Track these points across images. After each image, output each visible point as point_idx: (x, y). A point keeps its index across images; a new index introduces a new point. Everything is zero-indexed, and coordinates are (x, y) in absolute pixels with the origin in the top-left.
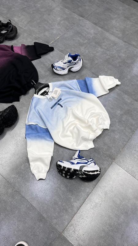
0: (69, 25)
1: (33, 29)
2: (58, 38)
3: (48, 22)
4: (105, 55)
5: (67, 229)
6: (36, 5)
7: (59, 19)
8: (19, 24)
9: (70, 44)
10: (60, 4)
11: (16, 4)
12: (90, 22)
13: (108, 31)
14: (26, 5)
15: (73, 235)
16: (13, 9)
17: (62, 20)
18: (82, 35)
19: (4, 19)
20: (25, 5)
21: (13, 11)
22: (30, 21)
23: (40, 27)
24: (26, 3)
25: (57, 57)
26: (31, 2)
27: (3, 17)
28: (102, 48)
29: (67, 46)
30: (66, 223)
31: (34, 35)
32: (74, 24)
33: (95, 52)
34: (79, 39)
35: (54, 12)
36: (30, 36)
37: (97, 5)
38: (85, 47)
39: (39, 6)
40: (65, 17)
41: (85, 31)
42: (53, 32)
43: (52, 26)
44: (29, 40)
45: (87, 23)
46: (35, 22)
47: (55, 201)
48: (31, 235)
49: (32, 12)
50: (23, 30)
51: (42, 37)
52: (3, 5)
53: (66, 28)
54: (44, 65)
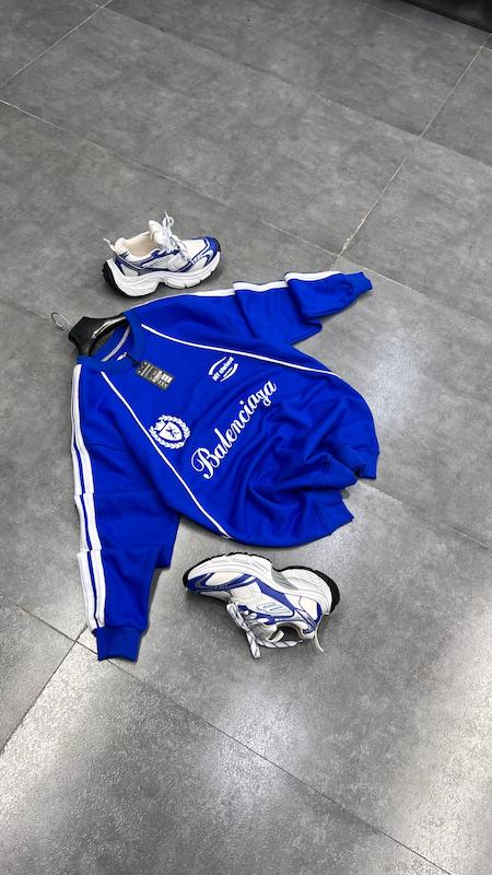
3: (301, 167)
9: (414, 244)
10: (319, 90)
16: (155, 132)
18: (438, 201)
22: (233, 172)
24: (193, 100)
27: (131, 168)
31: (272, 226)
34: (434, 216)
37: (444, 81)
40: (355, 139)
41: (445, 183)
42: (335, 204)
43: (322, 182)
45: (440, 152)
52: (111, 118)
53: (374, 182)
54: (354, 339)
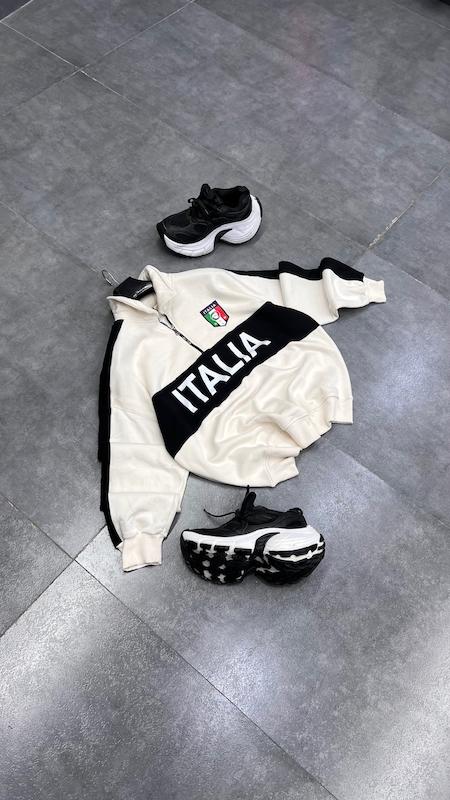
0: (420, 174)
1: (301, 189)
2: (394, 221)
3: (347, 164)
6: (293, 102)
7: (380, 151)
8: (250, 174)
11: (226, 98)
14: (260, 100)
16: (219, 118)
17: (392, 156)
20: (255, 101)
21: (221, 124)
22: (284, 162)
23: (322, 182)
24: (259, 93)
25: (405, 297)
26: (275, 91)
27: (193, 147)
29: (431, 252)
31: (311, 214)
32: (436, 169)
35: (358, 126)
36: (299, 218)
39: (304, 103)
40: (401, 144)
42: (372, 202)
43: (363, 180)
44: (297, 231)
46: (304, 165)
49: (284, 129)
50: (269, 195)
51: (339, 221)
52: (182, 102)
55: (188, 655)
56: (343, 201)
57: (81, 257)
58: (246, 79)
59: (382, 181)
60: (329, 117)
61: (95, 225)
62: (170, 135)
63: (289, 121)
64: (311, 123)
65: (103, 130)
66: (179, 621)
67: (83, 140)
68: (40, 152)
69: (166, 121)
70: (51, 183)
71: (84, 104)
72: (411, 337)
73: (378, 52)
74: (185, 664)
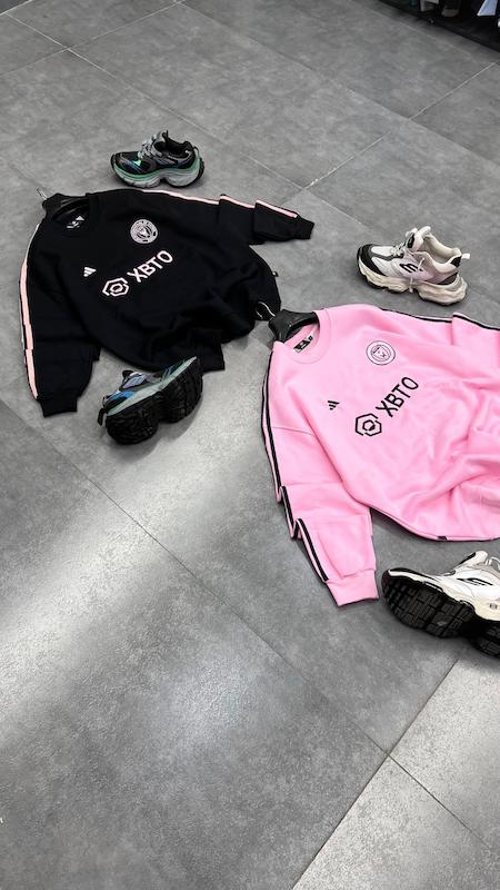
0: (364, 136)
1: (252, 143)
4: (486, 226)
5: (406, 741)
6: (258, 78)
7: (331, 119)
11: (196, 74)
12: (430, 132)
13: (488, 156)
14: (227, 76)
15: (428, 762)
17: (340, 123)
19: (162, 114)
20: (223, 77)
21: (188, 92)
23: (272, 138)
26: (242, 70)
28: (475, 205)
29: (363, 194)
30: (403, 723)
32: (379, 133)
33: (454, 217)
35: (314, 99)
36: (246, 164)
38: (421, 201)
39: (267, 80)
44: (242, 173)
46: (258, 126)
47: (359, 653)
48: (288, 752)
49: (245, 98)
51: (282, 168)
55: (82, 467)
56: (287, 153)
57: (41, 182)
58: (218, 61)
59: (327, 141)
60: (288, 91)
61: (60, 161)
62: (139, 99)
63: (250, 93)
64: (272, 96)
65: (81, 93)
66: (79, 443)
67: (61, 99)
68: (21, 107)
69: (139, 89)
70: (25, 129)
71: (66, 73)
72: (330, 255)
73: (344, 45)
74: (78, 474)
